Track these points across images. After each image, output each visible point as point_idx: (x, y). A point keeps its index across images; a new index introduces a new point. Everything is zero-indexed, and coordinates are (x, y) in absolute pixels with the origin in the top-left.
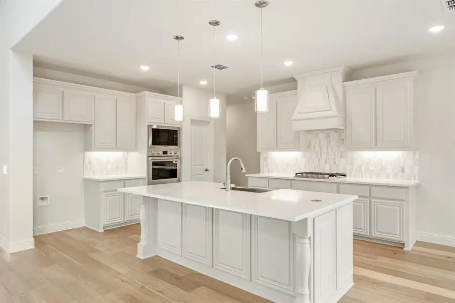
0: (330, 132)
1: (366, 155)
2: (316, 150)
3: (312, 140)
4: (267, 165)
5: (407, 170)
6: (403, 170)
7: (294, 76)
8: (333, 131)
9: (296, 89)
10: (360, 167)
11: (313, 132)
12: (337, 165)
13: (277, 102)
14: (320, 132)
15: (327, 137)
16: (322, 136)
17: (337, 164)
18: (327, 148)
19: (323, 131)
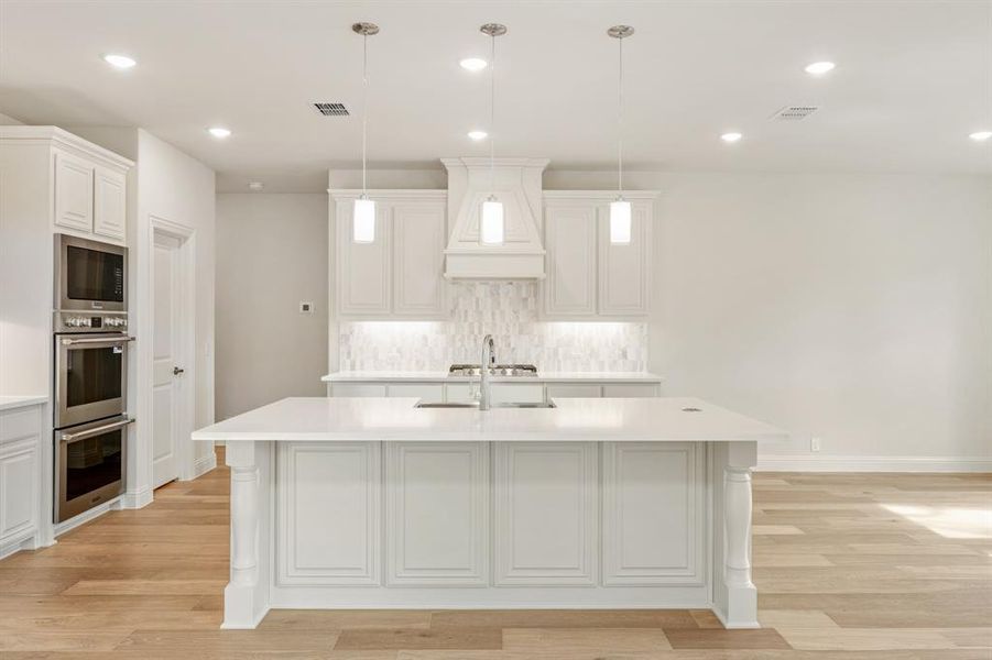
0: (498, 282)
1: (564, 329)
2: (470, 319)
3: (461, 300)
4: (349, 353)
5: (631, 356)
6: (625, 355)
7: (442, 161)
8: (505, 282)
9: (446, 188)
10: (556, 353)
11: (464, 282)
12: (514, 349)
13: (393, 209)
14: (477, 283)
15: (492, 294)
16: (481, 291)
17: (512, 346)
18: (493, 314)
19: (484, 280)
